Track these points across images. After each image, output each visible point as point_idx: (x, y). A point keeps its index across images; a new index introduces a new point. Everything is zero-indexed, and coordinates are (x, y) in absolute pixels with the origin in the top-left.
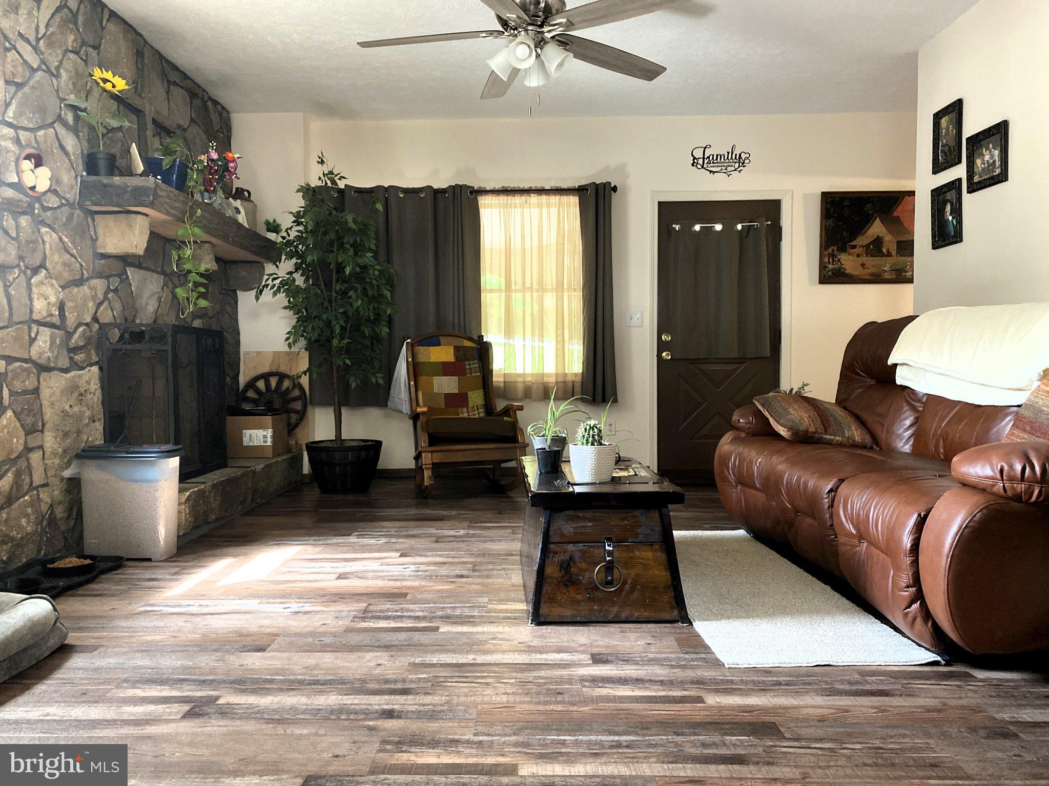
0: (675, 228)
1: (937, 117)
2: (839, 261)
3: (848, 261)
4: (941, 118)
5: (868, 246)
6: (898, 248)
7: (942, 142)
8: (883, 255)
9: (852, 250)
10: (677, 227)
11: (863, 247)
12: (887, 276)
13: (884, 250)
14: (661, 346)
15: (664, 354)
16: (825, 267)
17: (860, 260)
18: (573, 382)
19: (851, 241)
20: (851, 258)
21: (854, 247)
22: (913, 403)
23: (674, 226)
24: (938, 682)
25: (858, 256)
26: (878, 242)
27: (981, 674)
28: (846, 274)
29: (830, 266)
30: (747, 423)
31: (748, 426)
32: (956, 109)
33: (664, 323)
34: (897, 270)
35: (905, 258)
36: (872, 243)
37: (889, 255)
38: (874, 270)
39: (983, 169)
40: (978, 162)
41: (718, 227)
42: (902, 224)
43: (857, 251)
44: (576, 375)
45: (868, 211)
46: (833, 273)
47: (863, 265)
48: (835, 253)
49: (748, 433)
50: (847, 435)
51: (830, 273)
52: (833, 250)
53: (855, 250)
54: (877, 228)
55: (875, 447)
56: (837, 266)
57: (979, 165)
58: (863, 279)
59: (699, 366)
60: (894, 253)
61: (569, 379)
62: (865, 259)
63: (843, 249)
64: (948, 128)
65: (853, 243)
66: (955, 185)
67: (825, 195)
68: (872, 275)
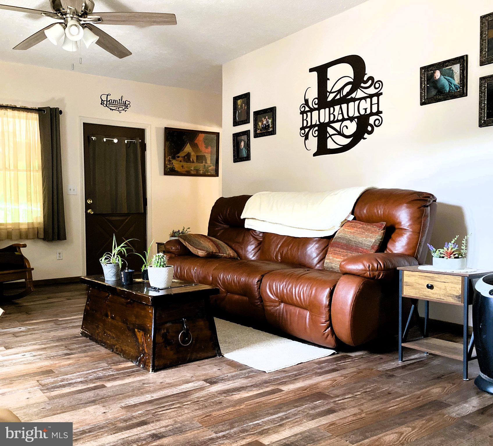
0: (92, 139)
1: (236, 99)
2: (172, 164)
3: (176, 165)
4: (238, 100)
5: (184, 157)
6: (197, 159)
7: (239, 111)
8: (191, 162)
9: (178, 159)
10: (94, 138)
11: (182, 157)
12: (192, 173)
13: (191, 159)
14: (88, 206)
15: (89, 211)
16: (167, 166)
17: (182, 163)
18: (38, 228)
19: (177, 154)
20: (177, 162)
21: (178, 157)
22: (256, 237)
23: (92, 137)
24: (344, 361)
25: (180, 161)
26: (188, 155)
27: (353, 354)
28: (175, 170)
29: (169, 166)
30: (176, 249)
31: (177, 251)
32: (246, 97)
33: (89, 193)
34: (197, 170)
35: (200, 164)
36: (186, 155)
37: (193, 162)
38: (186, 169)
39: (263, 128)
40: (260, 124)
41: (116, 141)
42: (198, 147)
43: (180, 159)
44: (39, 223)
45: (184, 139)
46: (170, 170)
47: (182, 166)
48: (171, 159)
49: (175, 255)
50: (227, 253)
51: (168, 170)
52: (170, 158)
53: (179, 159)
54: (188, 148)
55: (238, 258)
56: (171, 167)
57: (260, 125)
58: (182, 174)
59: (107, 218)
60: (195, 161)
61: (36, 226)
62: (183, 163)
63: (174, 158)
64: (242, 106)
65: (178, 155)
66: (247, 133)
67: (166, 129)
68: (187, 171)
